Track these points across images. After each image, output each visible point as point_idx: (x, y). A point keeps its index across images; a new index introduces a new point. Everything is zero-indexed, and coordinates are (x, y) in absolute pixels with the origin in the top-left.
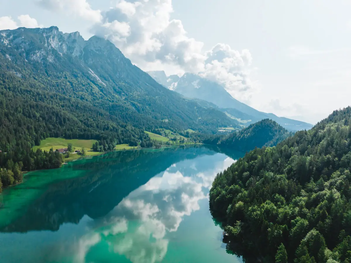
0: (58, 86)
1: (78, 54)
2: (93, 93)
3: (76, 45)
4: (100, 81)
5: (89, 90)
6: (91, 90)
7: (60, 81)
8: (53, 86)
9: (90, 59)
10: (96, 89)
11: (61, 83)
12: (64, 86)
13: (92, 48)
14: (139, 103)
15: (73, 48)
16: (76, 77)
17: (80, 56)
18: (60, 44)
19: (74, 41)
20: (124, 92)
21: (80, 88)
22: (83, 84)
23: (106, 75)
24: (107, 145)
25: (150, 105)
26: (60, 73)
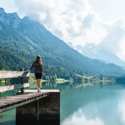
0: (6, 44)
1: (17, 27)
2: (30, 50)
3: (15, 21)
4: (33, 44)
5: (27, 48)
6: (29, 48)
7: (7, 41)
8: (3, 44)
9: (25, 30)
10: (32, 48)
11: (8, 42)
12: (11, 45)
13: (26, 24)
14: (62, 58)
15: (14, 23)
16: (17, 40)
17: (18, 28)
18: (5, 19)
19: (14, 18)
20: (50, 51)
21: (21, 46)
22: (22, 44)
23: (37, 40)
24: (51, 76)
25: (69, 59)
26: (6, 37)
